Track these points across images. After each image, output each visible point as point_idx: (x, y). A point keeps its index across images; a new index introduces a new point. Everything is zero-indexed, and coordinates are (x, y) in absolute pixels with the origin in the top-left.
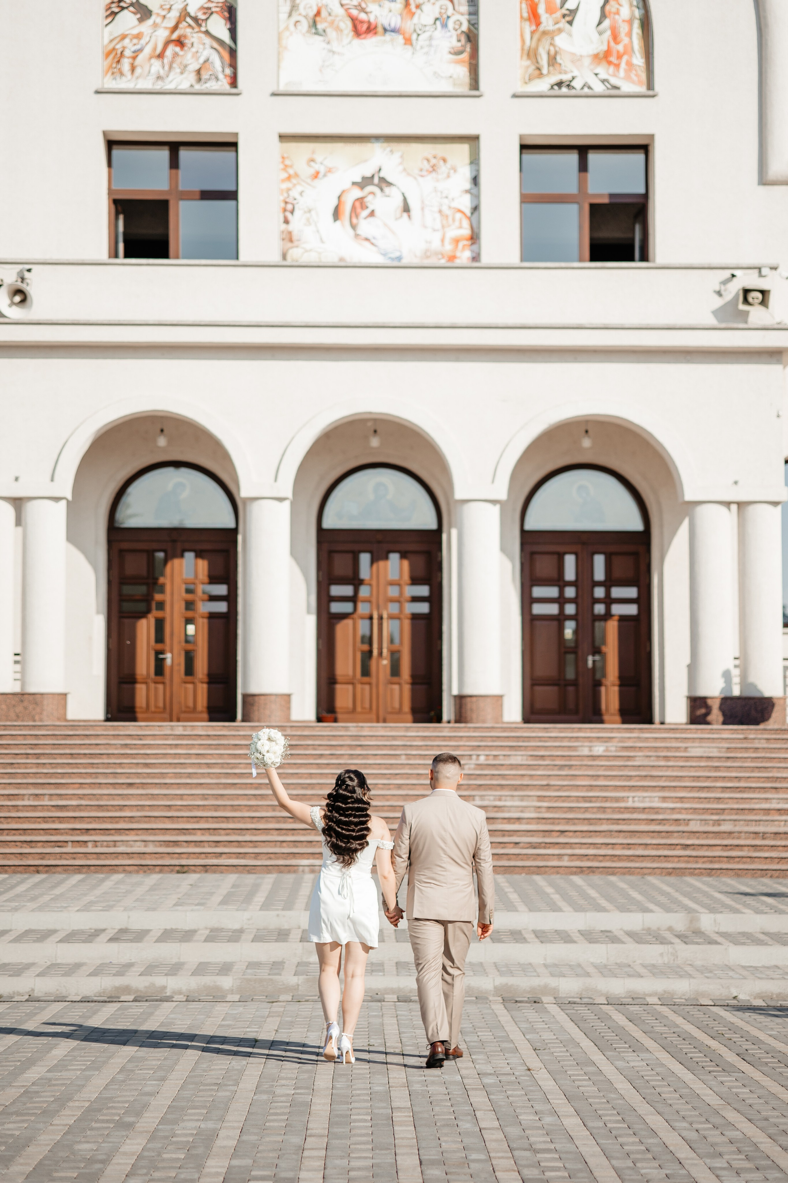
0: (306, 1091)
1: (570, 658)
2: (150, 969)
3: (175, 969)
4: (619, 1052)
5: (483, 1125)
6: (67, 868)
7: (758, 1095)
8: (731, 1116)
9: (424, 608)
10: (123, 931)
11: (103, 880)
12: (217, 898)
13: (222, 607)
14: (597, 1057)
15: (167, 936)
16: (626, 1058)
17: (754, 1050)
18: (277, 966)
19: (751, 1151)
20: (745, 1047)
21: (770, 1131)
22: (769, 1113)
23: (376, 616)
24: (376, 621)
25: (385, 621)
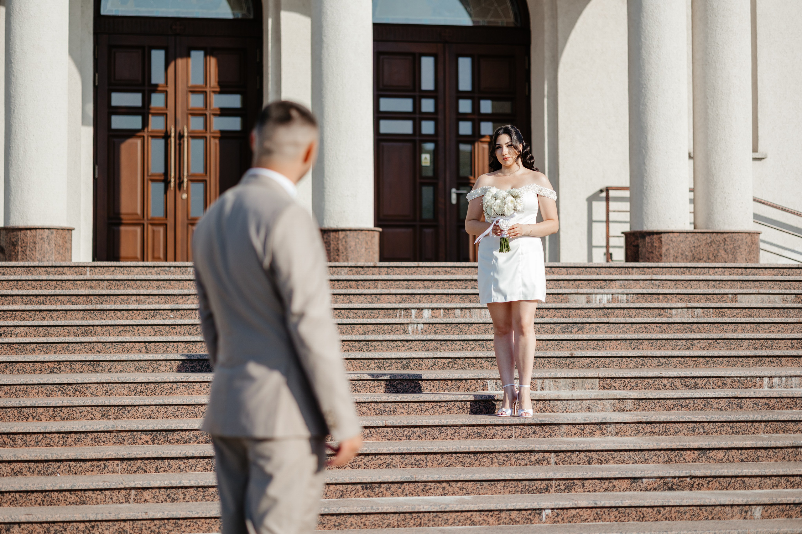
9: (235, 124)
23: (173, 134)
24: (173, 140)
25: (186, 140)
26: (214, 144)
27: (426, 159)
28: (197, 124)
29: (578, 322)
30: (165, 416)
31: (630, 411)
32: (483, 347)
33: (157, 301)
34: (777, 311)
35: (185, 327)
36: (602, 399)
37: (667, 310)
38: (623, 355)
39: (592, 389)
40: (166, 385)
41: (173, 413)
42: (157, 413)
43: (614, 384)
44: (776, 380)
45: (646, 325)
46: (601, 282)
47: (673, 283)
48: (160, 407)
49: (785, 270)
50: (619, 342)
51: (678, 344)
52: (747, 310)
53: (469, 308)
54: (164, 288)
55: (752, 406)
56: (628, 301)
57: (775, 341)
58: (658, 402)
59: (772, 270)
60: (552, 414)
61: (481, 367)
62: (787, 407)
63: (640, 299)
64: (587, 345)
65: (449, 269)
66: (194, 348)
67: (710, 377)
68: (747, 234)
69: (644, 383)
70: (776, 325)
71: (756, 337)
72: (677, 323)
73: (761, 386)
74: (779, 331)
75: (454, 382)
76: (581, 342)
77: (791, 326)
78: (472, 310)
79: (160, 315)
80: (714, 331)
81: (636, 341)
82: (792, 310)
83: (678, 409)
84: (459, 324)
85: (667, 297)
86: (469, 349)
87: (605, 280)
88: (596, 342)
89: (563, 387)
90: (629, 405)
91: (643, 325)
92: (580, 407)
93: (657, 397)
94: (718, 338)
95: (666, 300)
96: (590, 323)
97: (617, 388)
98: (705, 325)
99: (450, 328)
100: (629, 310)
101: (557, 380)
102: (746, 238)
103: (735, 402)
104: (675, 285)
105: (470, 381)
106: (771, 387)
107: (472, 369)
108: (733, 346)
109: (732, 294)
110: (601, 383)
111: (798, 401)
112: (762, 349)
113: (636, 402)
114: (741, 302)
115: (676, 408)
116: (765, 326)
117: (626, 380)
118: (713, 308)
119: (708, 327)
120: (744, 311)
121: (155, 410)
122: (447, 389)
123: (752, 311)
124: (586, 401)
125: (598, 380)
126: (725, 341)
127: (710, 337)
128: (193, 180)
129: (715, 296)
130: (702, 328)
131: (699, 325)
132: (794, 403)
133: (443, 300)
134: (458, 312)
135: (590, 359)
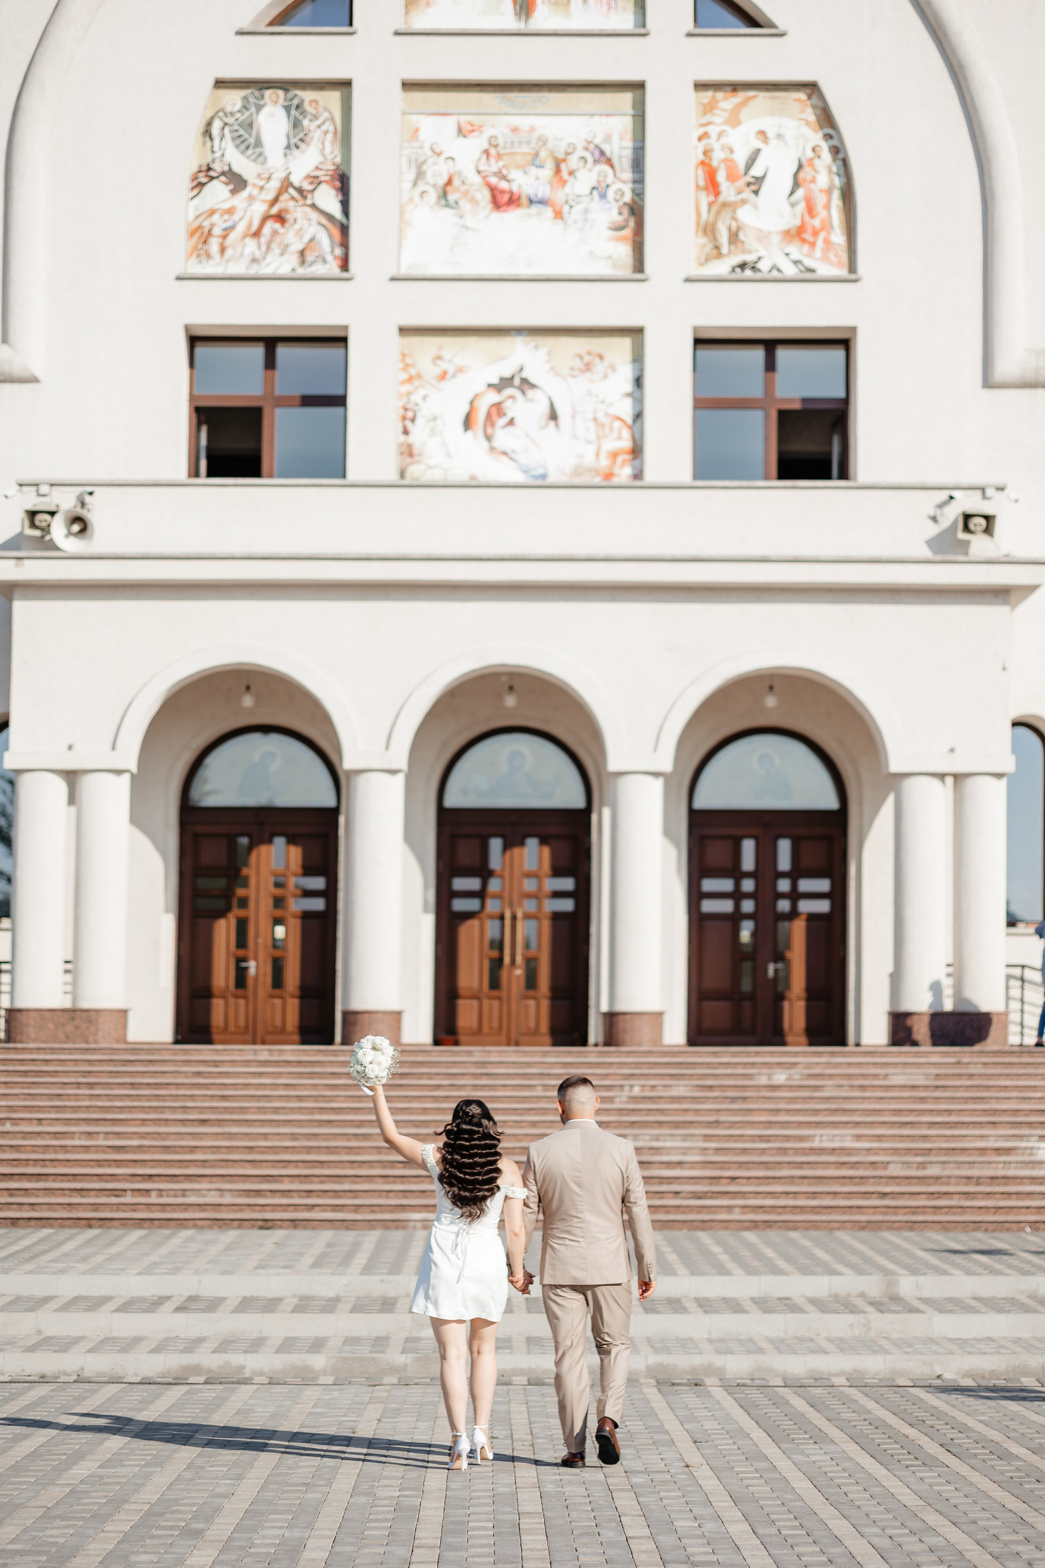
0: (415, 1493)
1: (747, 966)
2: (225, 1345)
3: (256, 1345)
4: (798, 1444)
5: (630, 1533)
6: (126, 1223)
7: (965, 1493)
8: (933, 1519)
9: (567, 905)
10: (193, 1299)
11: (169, 1237)
12: (308, 1260)
13: (318, 904)
14: (771, 1450)
15: (246, 1305)
16: (806, 1452)
17: (961, 1440)
18: (381, 1342)
19: (956, 1561)
20: (950, 1436)
21: (979, 1537)
22: (978, 1515)
23: (508, 916)
24: (508, 920)
25: (520, 920)
26: (546, 925)
27: (745, 935)
28: (530, 906)
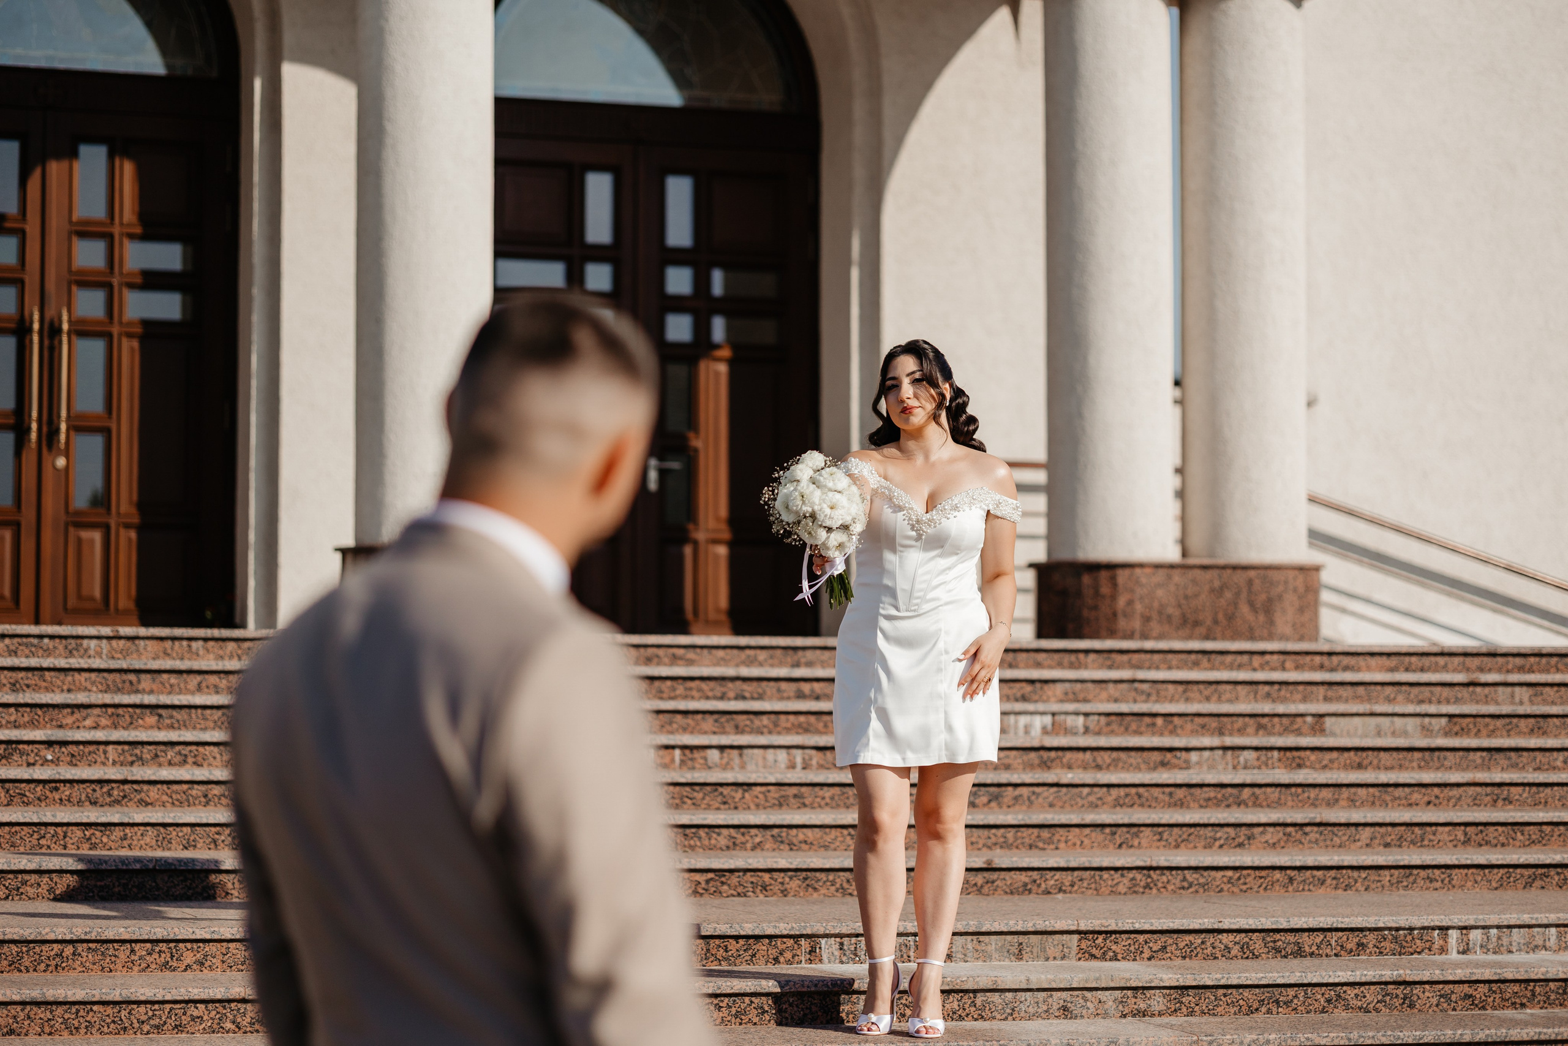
23: (36, 326)
24: (36, 338)
25: (65, 339)
28: (90, 304)
29: (989, 781)
30: (47, 1029)
31: (1160, 1014)
32: (782, 842)
33: (12, 719)
34: (1417, 755)
35: (82, 786)
36: (1097, 989)
37: (1178, 754)
38: (1105, 864)
39: (1063, 958)
40: (46, 947)
41: (65, 1021)
42: (26, 1023)
43: (1114, 947)
44: (1476, 935)
45: (1141, 790)
46: (1024, 685)
47: (1180, 688)
48: (35, 1009)
49: (1414, 659)
50: (1087, 831)
51: (1218, 835)
52: (1352, 753)
53: (740, 748)
54: (28, 686)
55: (1434, 1001)
56: (1087, 730)
57: (1428, 829)
58: (1225, 995)
59: (1385, 658)
60: (980, 1024)
61: (782, 892)
62: (1514, 1004)
63: (1114, 727)
64: (1016, 839)
65: (681, 652)
66: (105, 839)
67: (1330, 930)
68: (1297, 572)
69: (1181, 945)
70: (1423, 790)
71: (1388, 820)
72: (1209, 785)
73: (1443, 950)
74: (1429, 803)
75: (742, 942)
76: (1002, 831)
77: (1455, 792)
78: (746, 751)
79: (22, 754)
80: (1290, 803)
81: (1125, 829)
82: (1448, 754)
83: (1269, 1012)
84: (721, 785)
85: (1171, 722)
86: (749, 845)
87: (1032, 682)
88: (1036, 831)
89: (996, 955)
90: (1158, 1001)
91: (1133, 790)
92: (1045, 1008)
93: (1223, 982)
94: (1307, 821)
95: (1171, 727)
96: (1016, 785)
97: (1120, 956)
98: (1269, 790)
99: (700, 795)
100: (1096, 753)
101: (982, 938)
102: (1295, 579)
103: (1399, 992)
104: (1185, 691)
105: (779, 941)
106: (1464, 952)
107: (761, 897)
108: (1337, 840)
109: (1314, 715)
110: (1083, 946)
111: (1538, 989)
112: (1400, 846)
113: (1175, 994)
114: (1333, 734)
115: (1264, 1009)
116: (1399, 792)
117: (1141, 938)
118: (1280, 749)
119: (1277, 795)
120: (1346, 754)
121: (22, 1015)
122: (726, 959)
123: (1364, 754)
124: (1059, 994)
125: (1076, 937)
126: (1322, 828)
127: (1289, 821)
128: (80, 426)
129: (1276, 720)
130: (1262, 797)
131: (1257, 791)
132: (1529, 994)
133: (675, 726)
134: (714, 755)
135: (1030, 873)
